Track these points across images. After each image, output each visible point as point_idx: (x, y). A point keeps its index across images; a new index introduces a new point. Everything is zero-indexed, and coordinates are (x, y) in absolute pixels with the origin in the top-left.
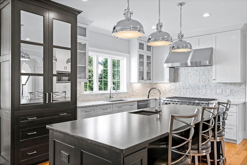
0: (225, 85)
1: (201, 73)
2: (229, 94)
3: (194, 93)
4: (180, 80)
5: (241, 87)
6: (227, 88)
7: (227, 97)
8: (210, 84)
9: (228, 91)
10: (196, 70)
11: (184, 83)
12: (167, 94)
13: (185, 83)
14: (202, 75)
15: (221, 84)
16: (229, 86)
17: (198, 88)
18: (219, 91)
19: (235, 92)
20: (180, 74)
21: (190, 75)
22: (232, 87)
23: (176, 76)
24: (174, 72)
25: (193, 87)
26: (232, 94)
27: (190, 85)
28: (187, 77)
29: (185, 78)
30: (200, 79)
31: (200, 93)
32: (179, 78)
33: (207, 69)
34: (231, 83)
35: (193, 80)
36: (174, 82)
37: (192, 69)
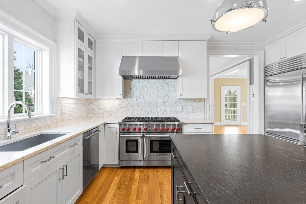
0: (185, 101)
1: (160, 87)
2: (189, 112)
3: (151, 112)
4: (133, 95)
5: (200, 104)
6: (187, 105)
7: (187, 114)
8: (169, 101)
9: (189, 108)
10: (154, 84)
11: (138, 100)
12: (115, 114)
13: (140, 99)
14: (161, 90)
15: (182, 100)
16: (189, 102)
17: (155, 106)
18: (179, 108)
19: (195, 109)
20: (133, 87)
21: (145, 89)
22: (192, 103)
23: (127, 91)
24: (125, 85)
25: (150, 104)
26: (192, 111)
27: (146, 102)
28: (142, 91)
29: (140, 93)
30: (158, 94)
31: (159, 111)
32: (131, 93)
33: (167, 83)
34: (191, 99)
35: (150, 96)
36: (125, 98)
37: (149, 82)
